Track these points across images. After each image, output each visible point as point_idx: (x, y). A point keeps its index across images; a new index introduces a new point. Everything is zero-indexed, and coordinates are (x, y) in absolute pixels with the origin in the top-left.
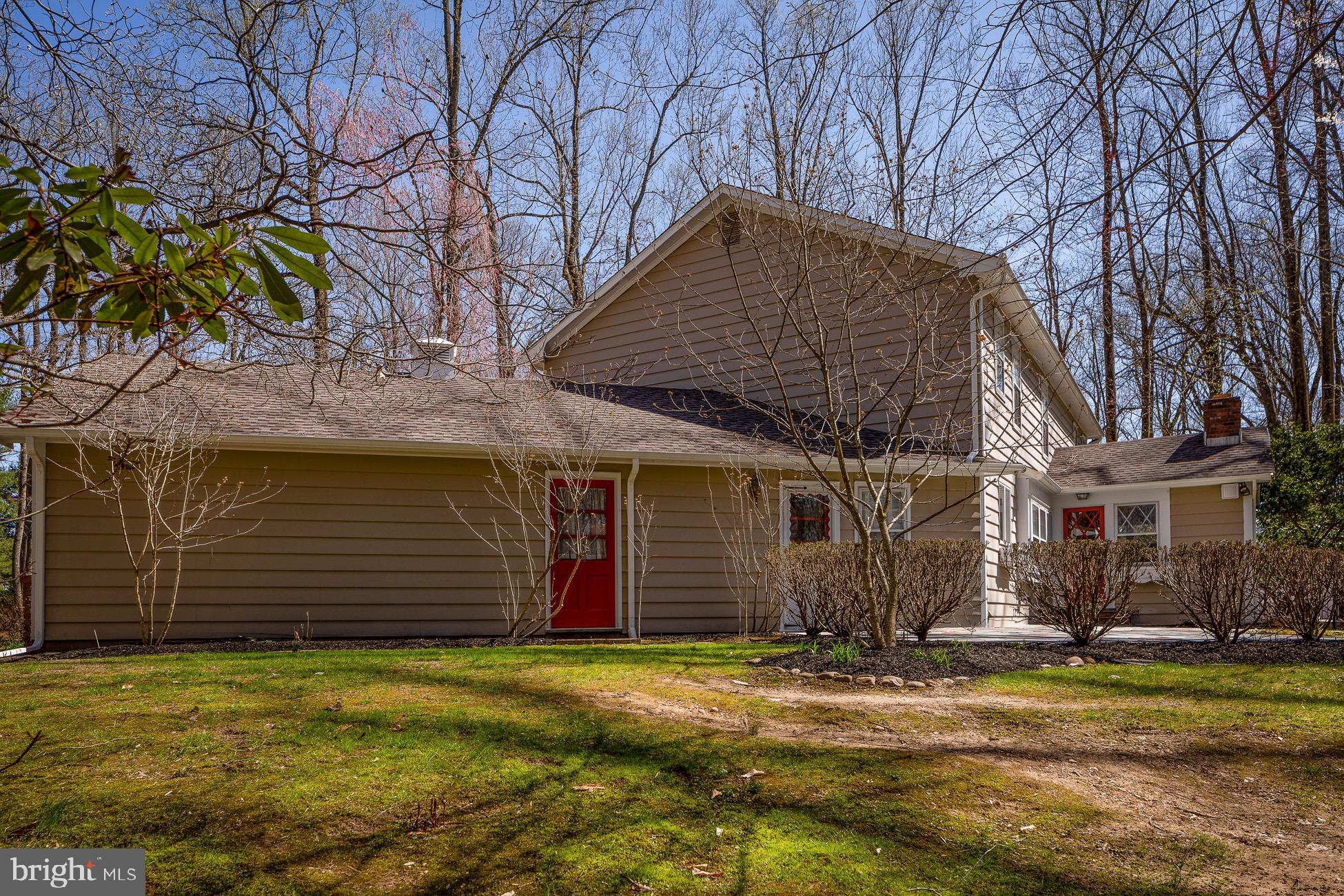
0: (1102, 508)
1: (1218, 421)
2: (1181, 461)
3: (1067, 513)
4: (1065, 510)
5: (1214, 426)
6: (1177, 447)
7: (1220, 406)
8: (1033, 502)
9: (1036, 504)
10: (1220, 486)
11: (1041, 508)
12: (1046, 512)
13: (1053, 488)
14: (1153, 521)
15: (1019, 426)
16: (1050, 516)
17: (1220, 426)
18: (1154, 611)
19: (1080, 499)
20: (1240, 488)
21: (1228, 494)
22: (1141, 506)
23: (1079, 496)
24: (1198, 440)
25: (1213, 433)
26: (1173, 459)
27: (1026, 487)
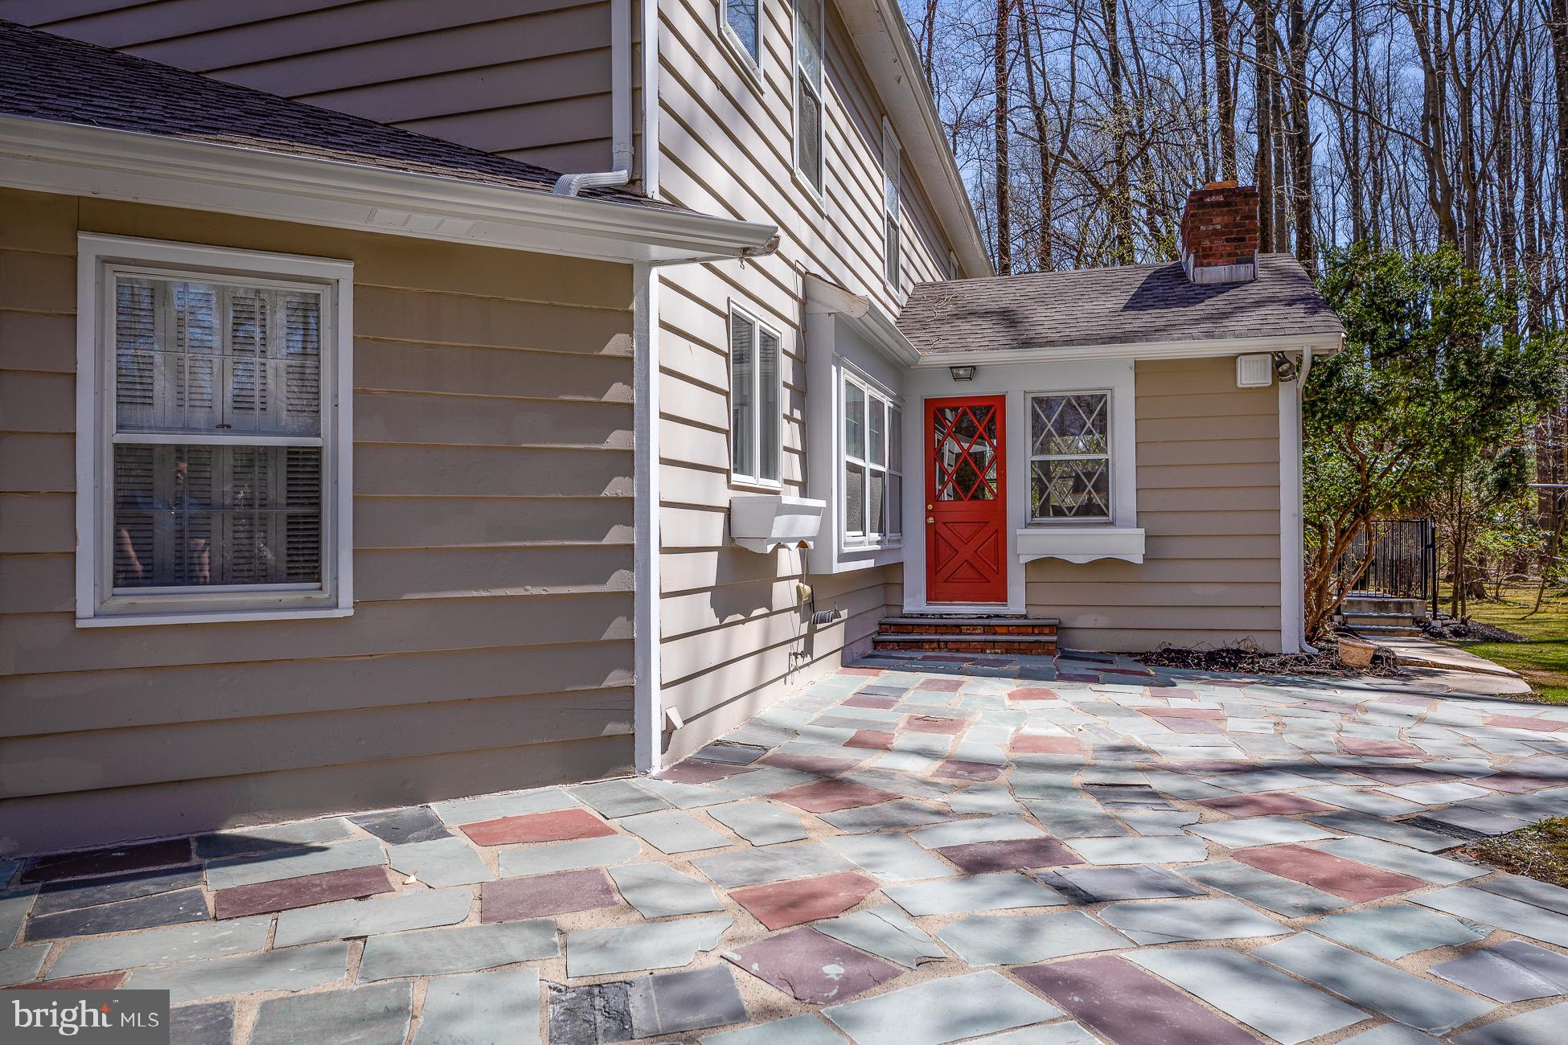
0: (1001, 399)
1: (1216, 233)
2: (1152, 307)
3: (935, 410)
4: (928, 403)
5: (1207, 243)
6: (1138, 284)
7: (1218, 204)
8: (847, 375)
9: (856, 381)
10: (1233, 359)
11: (869, 391)
12: (888, 403)
13: (905, 355)
14: (1103, 431)
15: (818, 187)
16: (897, 415)
17: (1219, 244)
18: (1103, 622)
19: (957, 378)
20: (1278, 365)
21: (1252, 375)
22: (1078, 398)
23: (957, 372)
24: (1177, 274)
25: (1205, 257)
26: (1137, 303)
27: (826, 336)
